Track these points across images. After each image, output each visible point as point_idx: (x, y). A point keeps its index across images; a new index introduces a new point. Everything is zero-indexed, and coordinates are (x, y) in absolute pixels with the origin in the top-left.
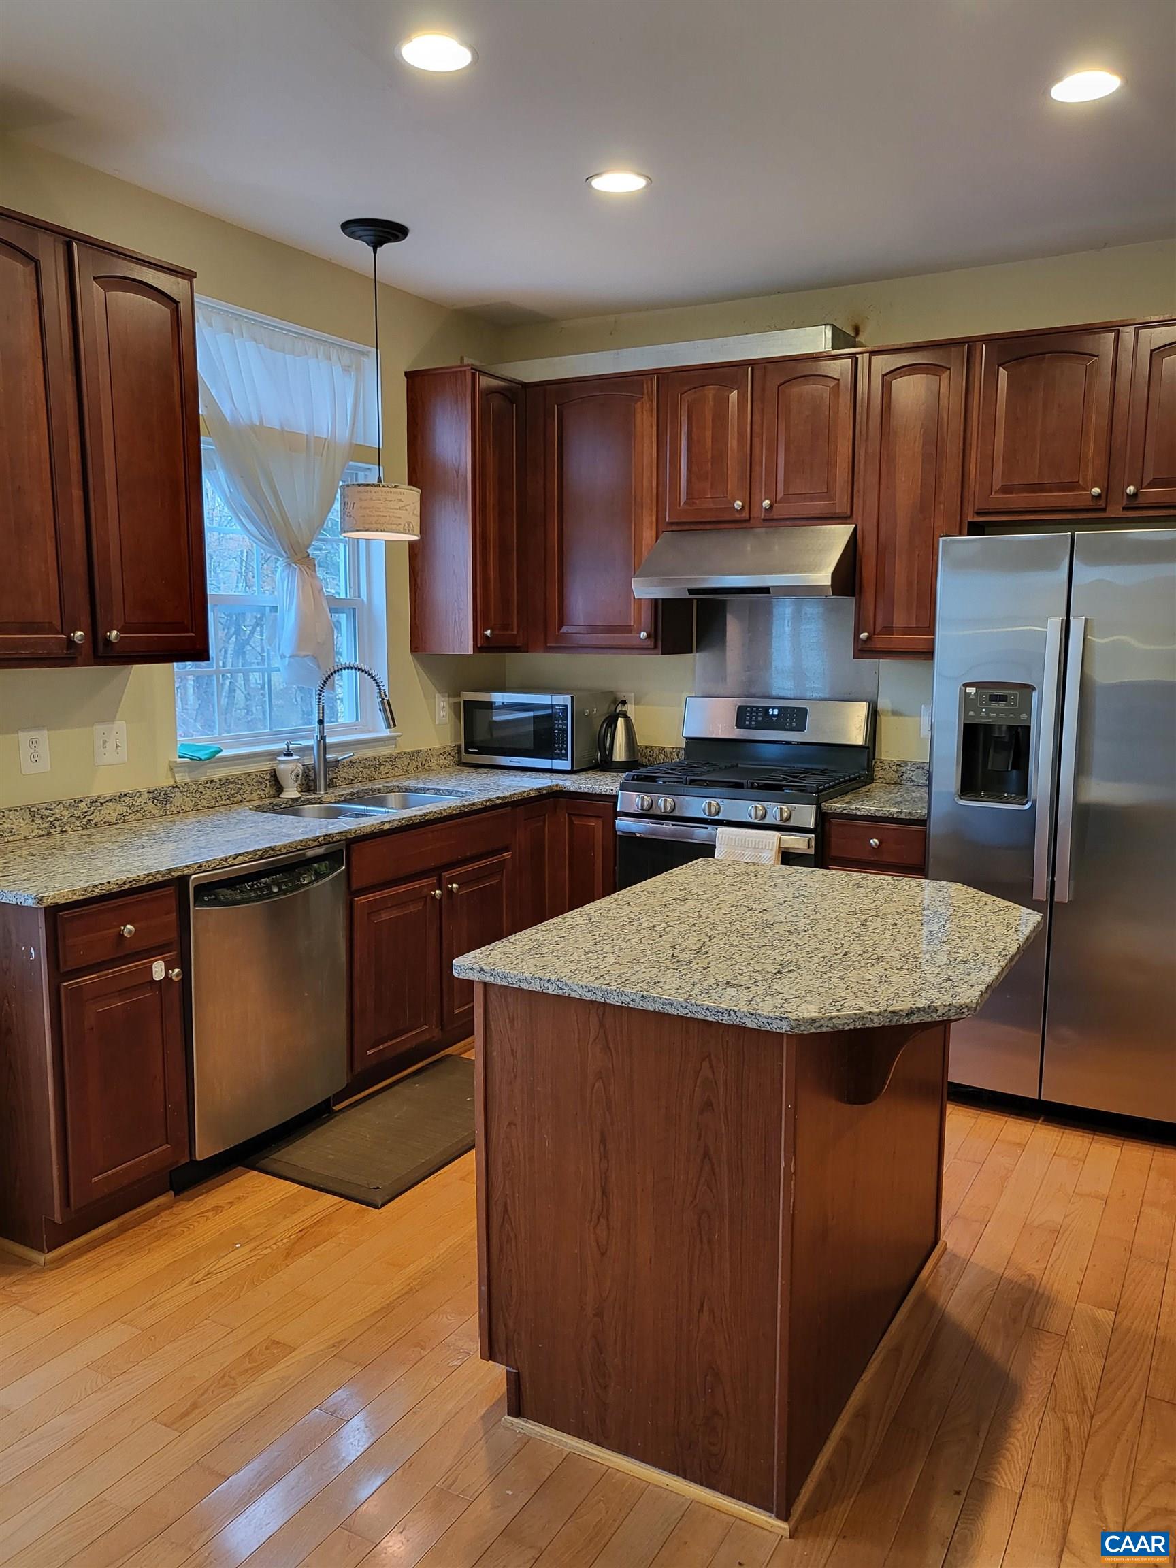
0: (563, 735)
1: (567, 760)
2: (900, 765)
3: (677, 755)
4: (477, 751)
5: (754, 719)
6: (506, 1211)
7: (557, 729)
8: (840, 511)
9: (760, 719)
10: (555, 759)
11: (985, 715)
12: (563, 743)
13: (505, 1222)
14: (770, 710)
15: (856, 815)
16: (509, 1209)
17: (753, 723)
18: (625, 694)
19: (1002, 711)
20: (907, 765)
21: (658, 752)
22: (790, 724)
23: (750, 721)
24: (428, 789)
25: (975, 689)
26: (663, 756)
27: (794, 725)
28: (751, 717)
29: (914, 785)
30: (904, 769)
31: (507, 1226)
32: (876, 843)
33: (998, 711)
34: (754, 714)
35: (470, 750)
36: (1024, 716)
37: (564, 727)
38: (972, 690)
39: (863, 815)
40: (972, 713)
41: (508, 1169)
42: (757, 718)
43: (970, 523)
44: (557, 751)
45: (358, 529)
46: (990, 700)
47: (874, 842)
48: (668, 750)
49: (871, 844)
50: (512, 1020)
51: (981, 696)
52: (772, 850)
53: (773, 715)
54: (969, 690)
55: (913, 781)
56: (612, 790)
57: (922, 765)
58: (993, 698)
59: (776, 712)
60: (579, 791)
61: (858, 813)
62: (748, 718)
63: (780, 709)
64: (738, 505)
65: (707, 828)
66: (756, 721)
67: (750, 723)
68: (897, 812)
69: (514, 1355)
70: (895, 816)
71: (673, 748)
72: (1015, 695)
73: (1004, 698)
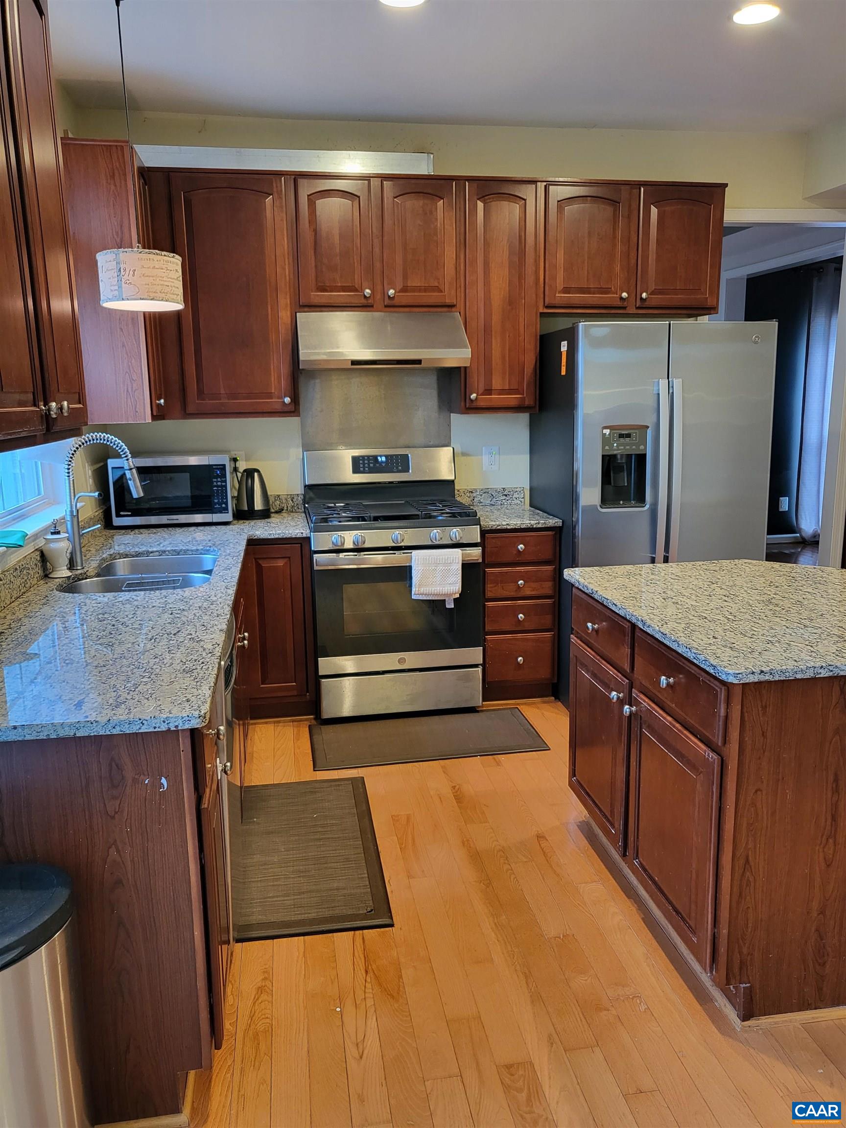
0: (222, 491)
1: (228, 513)
2: (472, 492)
3: (292, 501)
4: (130, 513)
5: (366, 465)
6: (747, 861)
7: (215, 486)
8: (449, 301)
9: (371, 465)
10: (216, 513)
11: (618, 448)
12: (222, 498)
13: (746, 870)
14: (379, 458)
15: (507, 529)
16: (750, 858)
17: (367, 469)
18: (236, 452)
19: (628, 444)
20: (476, 492)
21: (273, 500)
22: (397, 468)
23: (364, 467)
24: (152, 552)
25: (609, 430)
26: (278, 502)
27: (400, 468)
28: (364, 464)
29: (482, 505)
30: (475, 495)
31: (748, 874)
32: (522, 548)
33: (624, 445)
34: (366, 462)
35: (122, 513)
36: (642, 447)
37: (224, 484)
38: (607, 432)
39: (512, 529)
40: (607, 448)
41: (751, 828)
42: (369, 465)
43: (541, 313)
44: (217, 506)
45: (142, 297)
46: (619, 437)
47: (521, 547)
48: (283, 497)
49: (518, 549)
50: (764, 708)
51: (614, 436)
52: (458, 563)
53: (382, 462)
54: (605, 431)
55: (481, 502)
56: (302, 533)
57: (487, 491)
58: (621, 436)
59: (384, 459)
60: (270, 537)
61: (509, 527)
62: (361, 466)
63: (386, 456)
64: (367, 293)
65: (395, 554)
66: (369, 467)
67: (364, 469)
68: (536, 523)
69: (747, 972)
70: (534, 526)
71: (288, 495)
72: (636, 433)
73: (628, 436)
